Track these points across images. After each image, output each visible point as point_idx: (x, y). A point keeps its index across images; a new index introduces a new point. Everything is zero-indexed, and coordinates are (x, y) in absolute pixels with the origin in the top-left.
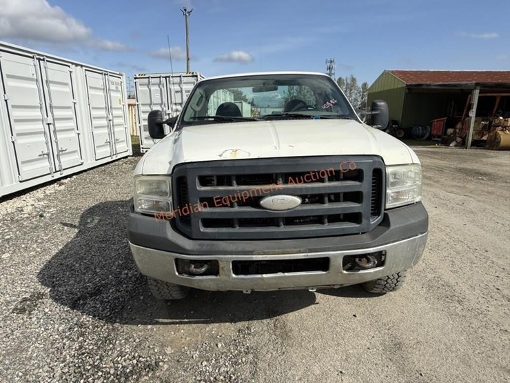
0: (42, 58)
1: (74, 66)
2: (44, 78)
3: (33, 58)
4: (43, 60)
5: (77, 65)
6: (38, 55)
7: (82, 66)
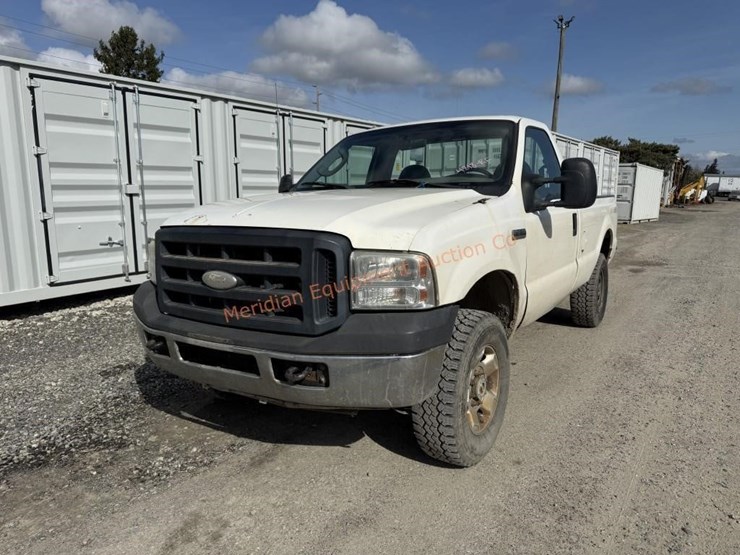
0: (287, 113)
1: (331, 121)
2: (287, 137)
3: (276, 114)
4: (289, 115)
5: (335, 119)
6: (282, 109)
7: (342, 120)
